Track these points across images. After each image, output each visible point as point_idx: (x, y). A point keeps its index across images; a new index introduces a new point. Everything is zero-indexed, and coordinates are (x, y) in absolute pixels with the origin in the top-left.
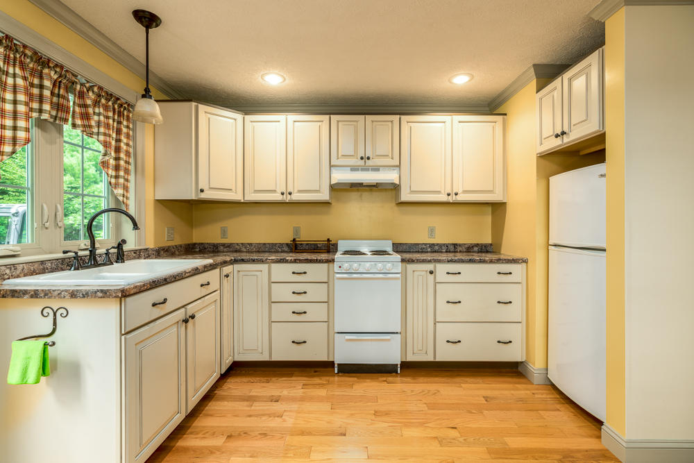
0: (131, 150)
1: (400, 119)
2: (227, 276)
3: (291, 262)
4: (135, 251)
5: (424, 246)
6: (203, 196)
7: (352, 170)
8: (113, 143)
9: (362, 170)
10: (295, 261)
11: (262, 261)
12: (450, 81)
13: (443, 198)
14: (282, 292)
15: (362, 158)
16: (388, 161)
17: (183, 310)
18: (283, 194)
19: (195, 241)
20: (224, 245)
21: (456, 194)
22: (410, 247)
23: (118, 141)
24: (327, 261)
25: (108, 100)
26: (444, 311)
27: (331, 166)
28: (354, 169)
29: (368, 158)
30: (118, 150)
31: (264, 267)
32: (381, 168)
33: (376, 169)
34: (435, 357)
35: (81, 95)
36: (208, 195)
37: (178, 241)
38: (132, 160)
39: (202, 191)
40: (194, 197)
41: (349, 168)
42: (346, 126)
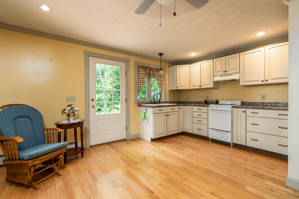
0: (163, 80)
1: (239, 54)
2: (180, 109)
3: (197, 106)
4: (164, 102)
5: (258, 103)
6: (178, 89)
7: (221, 76)
8: (159, 79)
9: (225, 76)
10: (198, 106)
11: (190, 106)
12: (255, 35)
13: (261, 83)
14: (196, 115)
15: (224, 72)
16: (235, 71)
17: (166, 113)
18: (199, 86)
19: (181, 101)
20: (187, 102)
21: (267, 81)
22: (251, 104)
23: (160, 78)
24: (207, 106)
25: (158, 70)
26: (250, 127)
27: (214, 76)
28: (222, 76)
29: (226, 71)
30: (160, 80)
31: (191, 107)
32: (232, 74)
33: (230, 75)
34: (246, 144)
35: (153, 71)
36: (179, 88)
37: (176, 100)
38: (163, 82)
39: (178, 87)
40: (176, 89)
41: (220, 76)
42: (219, 62)
